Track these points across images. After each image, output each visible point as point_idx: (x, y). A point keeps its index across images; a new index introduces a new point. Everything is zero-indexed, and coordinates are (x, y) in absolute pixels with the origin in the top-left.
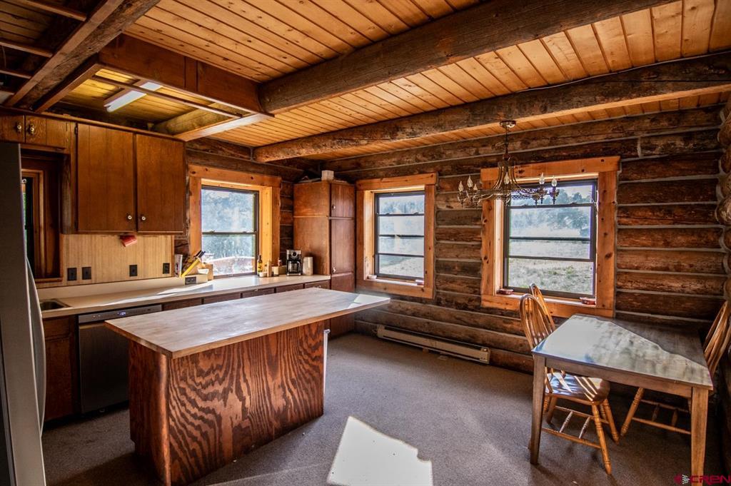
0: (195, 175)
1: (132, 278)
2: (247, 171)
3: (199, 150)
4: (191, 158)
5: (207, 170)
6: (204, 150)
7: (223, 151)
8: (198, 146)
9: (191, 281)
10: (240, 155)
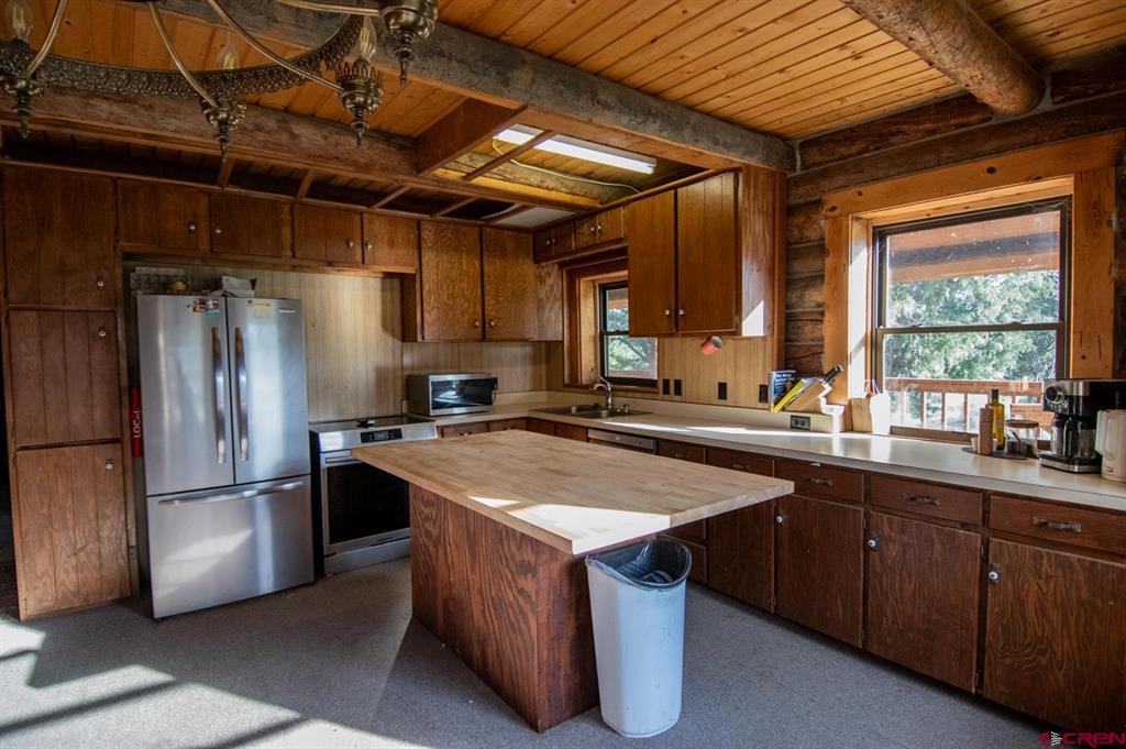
0: (833, 214)
1: (722, 402)
2: (975, 156)
3: (851, 156)
4: (826, 182)
5: (860, 194)
6: (859, 153)
7: (904, 133)
8: (844, 151)
9: (799, 423)
10: (953, 122)
